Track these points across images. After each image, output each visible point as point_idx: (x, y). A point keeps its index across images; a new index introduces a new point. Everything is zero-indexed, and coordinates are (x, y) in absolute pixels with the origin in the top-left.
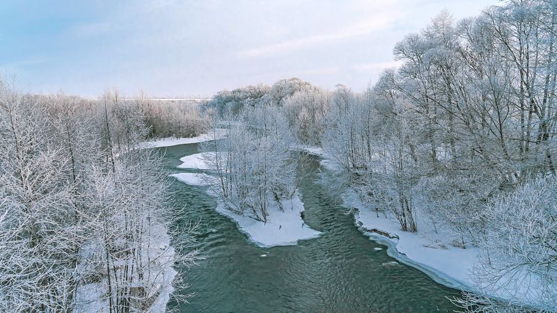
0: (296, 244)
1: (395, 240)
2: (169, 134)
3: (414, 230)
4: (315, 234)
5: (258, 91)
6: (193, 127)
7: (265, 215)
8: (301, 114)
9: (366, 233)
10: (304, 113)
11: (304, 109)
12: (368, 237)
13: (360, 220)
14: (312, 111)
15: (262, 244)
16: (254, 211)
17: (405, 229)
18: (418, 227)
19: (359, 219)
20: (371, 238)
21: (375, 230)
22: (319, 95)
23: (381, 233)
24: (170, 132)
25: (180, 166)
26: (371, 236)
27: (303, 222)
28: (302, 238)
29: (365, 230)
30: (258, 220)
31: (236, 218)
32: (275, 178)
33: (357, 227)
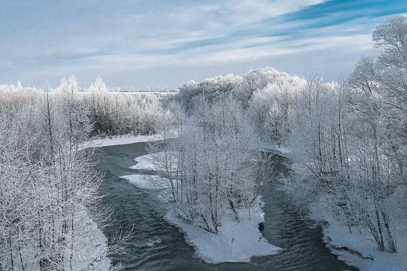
0: (248, 261)
1: (368, 262)
2: (127, 131)
3: (394, 250)
4: (273, 250)
5: (228, 83)
6: (153, 124)
7: (216, 225)
8: (273, 109)
9: (334, 252)
10: (275, 109)
11: (275, 104)
12: (336, 256)
13: (328, 235)
14: (285, 105)
15: (209, 259)
16: (204, 220)
17: (381, 247)
18: (398, 246)
19: (327, 233)
20: (340, 258)
21: (345, 248)
22: (294, 88)
23: (352, 252)
24: (128, 128)
25: (134, 167)
26: (341, 255)
27: (260, 234)
28: (256, 254)
29: (334, 247)
30: (209, 231)
31: (185, 228)
32: (229, 182)
33: (325, 244)
